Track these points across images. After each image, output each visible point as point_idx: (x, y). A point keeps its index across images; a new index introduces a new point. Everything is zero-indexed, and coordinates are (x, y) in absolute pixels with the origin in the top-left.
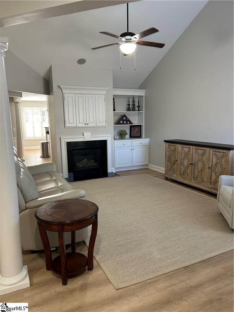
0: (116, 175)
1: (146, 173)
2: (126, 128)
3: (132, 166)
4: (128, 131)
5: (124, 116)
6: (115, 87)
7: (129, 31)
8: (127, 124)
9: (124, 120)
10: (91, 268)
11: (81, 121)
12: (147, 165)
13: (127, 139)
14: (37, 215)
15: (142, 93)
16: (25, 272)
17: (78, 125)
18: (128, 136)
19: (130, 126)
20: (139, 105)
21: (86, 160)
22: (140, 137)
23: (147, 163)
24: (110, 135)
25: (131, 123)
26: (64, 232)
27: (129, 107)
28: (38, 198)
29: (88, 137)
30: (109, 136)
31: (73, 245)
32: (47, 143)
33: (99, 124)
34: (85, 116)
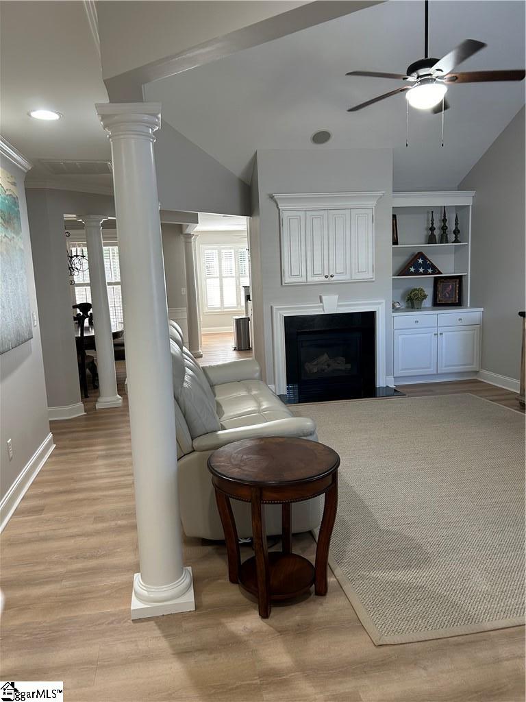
0: (395, 392)
1: (471, 391)
2: (425, 283)
3: (438, 375)
4: (429, 291)
5: (421, 255)
6: (398, 188)
7: (429, 57)
8: (425, 273)
9: (420, 265)
10: (322, 591)
11: (318, 270)
12: (476, 372)
13: (426, 309)
14: (212, 465)
15: (464, 199)
16: (186, 579)
17: (310, 279)
18: (428, 302)
19: (435, 277)
20: (456, 228)
21: (325, 357)
22: (459, 304)
23: (475, 367)
24: (384, 301)
25: (435, 270)
26: (263, 503)
27: (432, 233)
28: (216, 431)
29: (332, 305)
30: (380, 304)
31: (287, 537)
32: (247, 320)
33: (357, 277)
34: (326, 258)
